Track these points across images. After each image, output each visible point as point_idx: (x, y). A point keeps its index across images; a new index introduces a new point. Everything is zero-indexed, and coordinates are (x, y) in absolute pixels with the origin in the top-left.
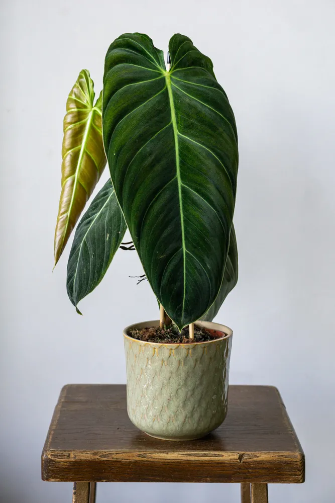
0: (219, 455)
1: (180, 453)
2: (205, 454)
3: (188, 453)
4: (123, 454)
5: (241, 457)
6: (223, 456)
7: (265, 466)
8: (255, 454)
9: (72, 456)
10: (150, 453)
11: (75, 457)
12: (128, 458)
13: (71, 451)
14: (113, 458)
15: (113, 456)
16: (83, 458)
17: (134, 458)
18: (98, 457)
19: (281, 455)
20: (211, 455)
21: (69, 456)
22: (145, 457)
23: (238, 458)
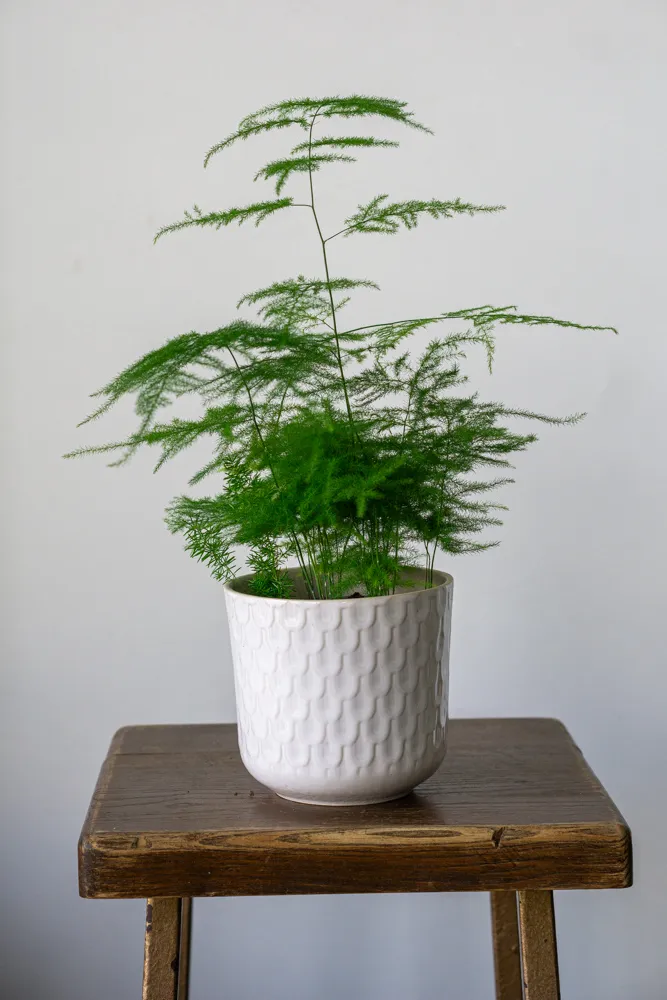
0: (450, 834)
1: (369, 831)
2: (422, 832)
3: (387, 830)
4: (250, 837)
5: (497, 837)
6: (459, 834)
7: (548, 854)
8: (527, 830)
9: (143, 842)
10: (306, 833)
11: (149, 845)
12: (261, 844)
13: (140, 833)
14: (230, 845)
15: (230, 840)
16: (165, 846)
17: (273, 844)
18: (197, 843)
19: (582, 830)
20: (434, 834)
21: (136, 844)
22: (295, 841)
23: (491, 838)
